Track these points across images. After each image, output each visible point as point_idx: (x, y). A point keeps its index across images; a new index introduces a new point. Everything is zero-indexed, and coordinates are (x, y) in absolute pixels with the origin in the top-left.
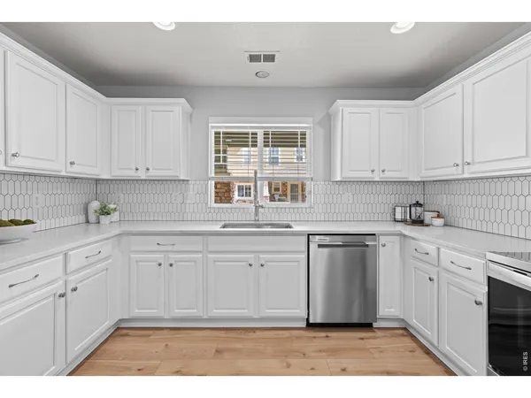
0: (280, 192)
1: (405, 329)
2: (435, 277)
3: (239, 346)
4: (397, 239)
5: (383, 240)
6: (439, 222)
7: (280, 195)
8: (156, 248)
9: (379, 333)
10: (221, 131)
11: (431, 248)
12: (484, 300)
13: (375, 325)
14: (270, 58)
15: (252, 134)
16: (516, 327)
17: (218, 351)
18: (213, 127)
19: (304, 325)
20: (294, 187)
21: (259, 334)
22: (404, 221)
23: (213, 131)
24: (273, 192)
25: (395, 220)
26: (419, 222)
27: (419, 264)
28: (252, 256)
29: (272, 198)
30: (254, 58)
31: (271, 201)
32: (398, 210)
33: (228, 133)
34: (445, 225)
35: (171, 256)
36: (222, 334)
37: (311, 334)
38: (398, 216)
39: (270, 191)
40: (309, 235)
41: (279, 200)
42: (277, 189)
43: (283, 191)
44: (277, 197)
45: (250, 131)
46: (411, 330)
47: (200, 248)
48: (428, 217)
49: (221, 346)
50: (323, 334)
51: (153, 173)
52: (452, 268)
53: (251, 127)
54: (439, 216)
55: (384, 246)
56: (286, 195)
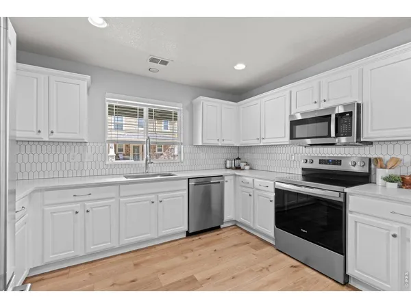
0: (124, 152)
1: (235, 225)
2: (252, 194)
3: (148, 257)
4: (232, 177)
5: (226, 178)
6: (247, 167)
7: (124, 155)
8: (73, 199)
9: (225, 230)
10: (114, 104)
11: (250, 180)
12: (273, 199)
13: (222, 226)
14: (165, 63)
15: (139, 110)
16: (285, 211)
17: (135, 265)
18: (109, 101)
19: (184, 235)
20: (136, 148)
21: (158, 248)
22: (231, 168)
23: (107, 104)
24: (117, 152)
25: (226, 168)
26: (238, 168)
27: (244, 189)
28: (153, 196)
29: (117, 158)
30: (153, 60)
31: (116, 160)
32: (228, 162)
33: (119, 107)
34: (251, 169)
35: (87, 204)
36: (132, 255)
37: (190, 239)
38: (228, 166)
39: (115, 151)
40: (189, 179)
41: (124, 159)
42: (121, 150)
43: (126, 151)
44: (121, 157)
45: (138, 107)
46: (238, 225)
47: (113, 195)
48: (242, 165)
49: (136, 262)
50: (197, 238)
51: (57, 136)
52: (260, 187)
53: (140, 105)
54: (247, 165)
55: (227, 181)
56: (129, 155)
